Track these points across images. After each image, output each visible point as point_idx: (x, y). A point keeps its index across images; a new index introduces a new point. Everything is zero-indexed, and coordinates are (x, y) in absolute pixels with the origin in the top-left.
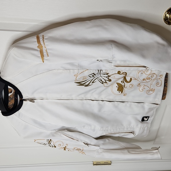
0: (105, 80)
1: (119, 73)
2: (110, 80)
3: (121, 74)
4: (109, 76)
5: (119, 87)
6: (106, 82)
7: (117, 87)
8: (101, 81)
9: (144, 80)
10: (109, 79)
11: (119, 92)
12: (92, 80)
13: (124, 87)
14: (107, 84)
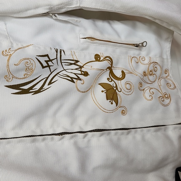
0: (75, 74)
1: (97, 58)
2: (86, 74)
3: (101, 61)
4: (81, 67)
5: (107, 91)
6: (79, 79)
7: (102, 91)
8: (68, 76)
9: (145, 74)
10: (82, 71)
11: (112, 103)
12: (48, 78)
13: (117, 89)
14: (82, 82)
